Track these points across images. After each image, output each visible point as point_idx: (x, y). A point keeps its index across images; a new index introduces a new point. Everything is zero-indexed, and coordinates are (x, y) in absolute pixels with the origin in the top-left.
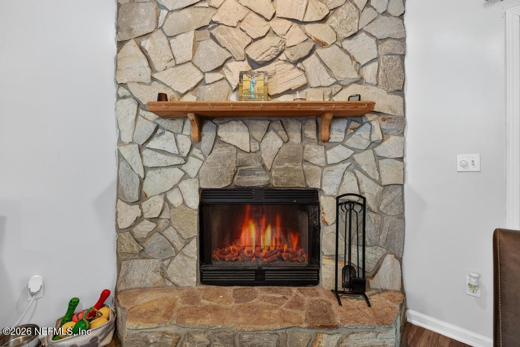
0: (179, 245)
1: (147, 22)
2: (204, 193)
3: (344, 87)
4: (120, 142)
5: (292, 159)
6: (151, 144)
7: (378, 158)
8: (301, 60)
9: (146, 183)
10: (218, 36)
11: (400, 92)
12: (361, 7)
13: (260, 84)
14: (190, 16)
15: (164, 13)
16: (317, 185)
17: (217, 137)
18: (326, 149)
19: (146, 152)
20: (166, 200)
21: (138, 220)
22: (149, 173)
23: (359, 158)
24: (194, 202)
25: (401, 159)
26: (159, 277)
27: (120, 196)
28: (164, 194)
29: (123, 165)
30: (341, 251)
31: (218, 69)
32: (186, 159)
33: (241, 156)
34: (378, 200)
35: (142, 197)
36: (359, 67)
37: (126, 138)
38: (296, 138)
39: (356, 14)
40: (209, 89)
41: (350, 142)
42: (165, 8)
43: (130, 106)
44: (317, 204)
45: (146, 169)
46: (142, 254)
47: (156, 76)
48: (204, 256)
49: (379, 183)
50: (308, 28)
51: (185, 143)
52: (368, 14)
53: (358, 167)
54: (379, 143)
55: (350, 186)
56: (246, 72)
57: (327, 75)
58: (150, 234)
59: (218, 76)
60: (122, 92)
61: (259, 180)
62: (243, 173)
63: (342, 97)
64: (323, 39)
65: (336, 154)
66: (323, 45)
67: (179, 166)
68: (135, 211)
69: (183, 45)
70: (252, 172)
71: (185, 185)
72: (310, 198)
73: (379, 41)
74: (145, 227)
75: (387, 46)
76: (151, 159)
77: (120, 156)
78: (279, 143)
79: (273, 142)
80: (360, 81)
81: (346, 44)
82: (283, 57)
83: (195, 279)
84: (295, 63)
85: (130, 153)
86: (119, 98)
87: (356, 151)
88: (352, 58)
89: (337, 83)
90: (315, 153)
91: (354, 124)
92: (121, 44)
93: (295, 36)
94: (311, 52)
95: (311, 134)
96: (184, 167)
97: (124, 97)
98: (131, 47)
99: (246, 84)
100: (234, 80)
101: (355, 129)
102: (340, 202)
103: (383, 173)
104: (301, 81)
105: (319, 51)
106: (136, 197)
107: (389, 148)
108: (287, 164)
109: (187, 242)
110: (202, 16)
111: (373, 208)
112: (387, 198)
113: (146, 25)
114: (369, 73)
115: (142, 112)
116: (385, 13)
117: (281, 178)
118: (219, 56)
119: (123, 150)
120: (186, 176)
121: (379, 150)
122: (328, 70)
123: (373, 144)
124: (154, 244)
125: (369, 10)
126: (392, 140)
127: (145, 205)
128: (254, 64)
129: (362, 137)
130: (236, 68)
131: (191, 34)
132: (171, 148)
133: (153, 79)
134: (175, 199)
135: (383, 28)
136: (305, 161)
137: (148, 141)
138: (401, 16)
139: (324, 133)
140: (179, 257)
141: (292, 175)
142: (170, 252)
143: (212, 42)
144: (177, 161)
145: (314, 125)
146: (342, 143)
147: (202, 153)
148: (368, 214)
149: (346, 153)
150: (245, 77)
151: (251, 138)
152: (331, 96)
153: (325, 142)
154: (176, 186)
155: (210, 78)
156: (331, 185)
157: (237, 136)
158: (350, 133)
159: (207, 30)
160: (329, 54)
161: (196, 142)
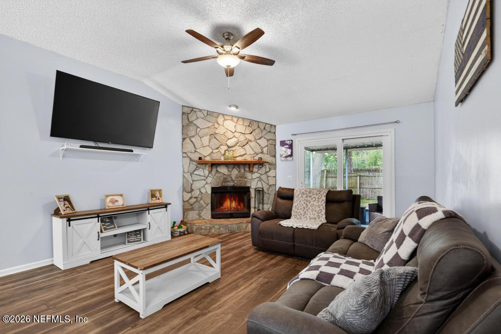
0: (205, 205)
1: (193, 132)
2: (213, 189)
3: (257, 154)
4: (184, 172)
5: (241, 177)
6: (195, 173)
7: (268, 176)
8: (244, 146)
9: (193, 186)
10: (217, 137)
11: (275, 156)
12: (262, 129)
13: (231, 154)
14: (208, 130)
15: (199, 129)
16: (249, 185)
17: (217, 170)
18: (252, 174)
19: (193, 175)
20: (200, 191)
21: (191, 198)
22: (194, 182)
23: (262, 177)
24: (210, 192)
25: (275, 177)
26: (198, 216)
27: (184, 190)
28: (199, 189)
29: (185, 179)
30: (256, 206)
31: (217, 148)
32: (207, 177)
33: (225, 176)
34: (268, 190)
35: (192, 190)
36: (262, 148)
37: (186, 170)
38: (242, 171)
39: (260, 132)
40: (215, 155)
41: (259, 172)
42: (199, 128)
43: (188, 160)
44: (250, 192)
45: (193, 181)
46: (192, 209)
47: (197, 150)
48: (212, 209)
49: (268, 184)
50: (246, 135)
51: (207, 172)
52: (265, 132)
53: (262, 179)
54: (268, 172)
55: (260, 185)
56: (227, 150)
57: (252, 151)
58: (194, 203)
59: (217, 150)
60: (185, 155)
61: (231, 184)
62: (225, 182)
63: (257, 158)
64: (251, 139)
65: (255, 175)
66: (251, 141)
67: (204, 180)
68: (189, 195)
69: (206, 140)
70: (228, 181)
71: (206, 186)
72: (247, 189)
73: (268, 140)
74: (193, 200)
75: (271, 142)
76: (195, 178)
77: (184, 177)
78: (237, 172)
79: (235, 172)
80: (262, 153)
81: (258, 141)
82: (238, 145)
83: (210, 217)
84: (242, 147)
85: (187, 176)
86: (183, 157)
87: (261, 174)
88: (260, 145)
89: (255, 153)
90: (249, 175)
91: (260, 166)
92: (184, 139)
93: (242, 138)
94: (247, 143)
95: (247, 169)
96: (206, 180)
97: (185, 157)
98: (187, 140)
99: (227, 154)
100: (223, 152)
101: (261, 168)
102: (256, 190)
103: (270, 181)
104: (244, 152)
105: (249, 143)
106: (190, 191)
107: (271, 173)
108: (239, 179)
109: (207, 205)
110: (212, 131)
111: (267, 192)
112: (271, 189)
113: (193, 133)
114: (265, 150)
115: (192, 162)
116: (270, 132)
117: (237, 183)
118: (217, 144)
119: (185, 175)
120: (207, 183)
121: (268, 174)
122: (252, 149)
123: (266, 172)
124: (196, 206)
125: (265, 130)
126: (272, 171)
127: (193, 193)
128: (229, 147)
129: (263, 170)
130: (224, 148)
131: (208, 137)
132: (202, 174)
133: (196, 151)
134: (203, 191)
135: (269, 136)
136: (245, 178)
137: (194, 171)
138: (275, 133)
139: (251, 169)
140: (205, 209)
141: (241, 182)
142: (201, 209)
143: (215, 139)
144: (204, 178)
145: (248, 167)
146: (257, 172)
147: (212, 175)
148: (265, 194)
149: (258, 175)
150: (226, 152)
151: (228, 170)
152: (253, 157)
153: (252, 172)
154: (204, 186)
155: (214, 151)
156: (254, 185)
157: (223, 170)
158: (259, 169)
159: (213, 135)
160: (252, 144)
161: (210, 172)
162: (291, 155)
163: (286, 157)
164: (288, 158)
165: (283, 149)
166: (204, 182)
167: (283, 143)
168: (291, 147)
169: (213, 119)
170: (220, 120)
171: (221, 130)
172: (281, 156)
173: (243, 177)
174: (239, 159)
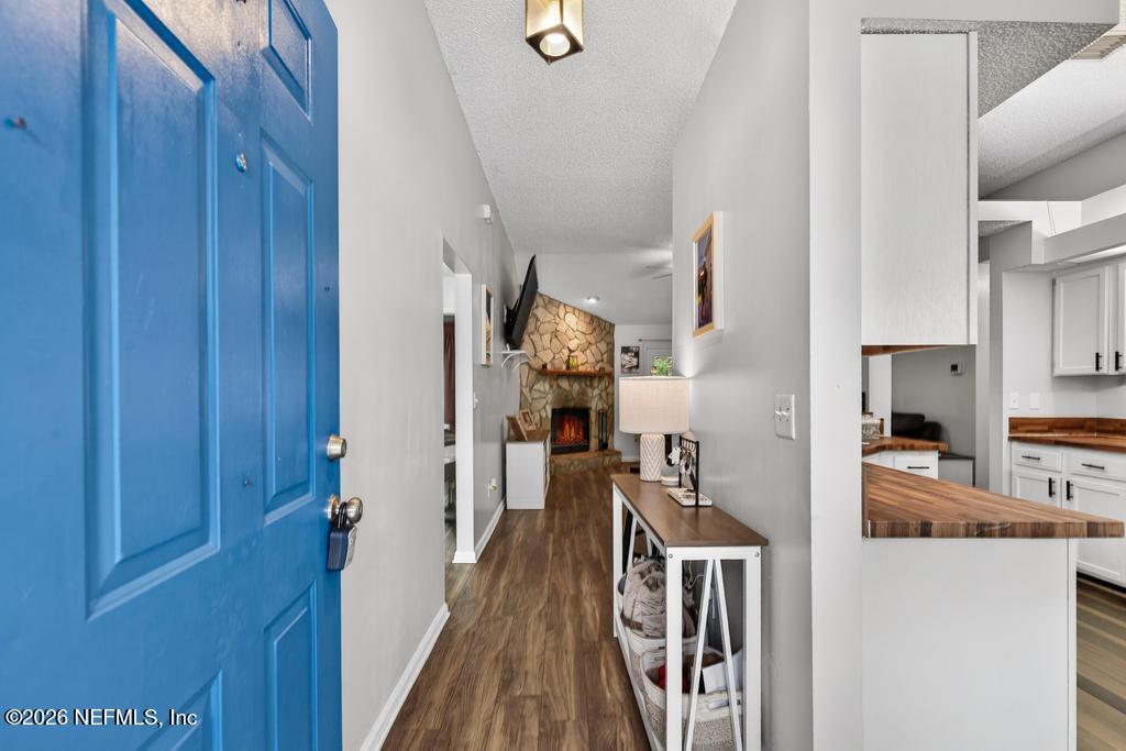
1: (533, 327)
2: (553, 411)
3: (598, 363)
4: (521, 385)
5: (582, 395)
6: (534, 387)
7: (608, 394)
8: (585, 351)
9: (532, 407)
10: (559, 337)
11: (613, 366)
12: (602, 329)
13: (574, 361)
14: (548, 326)
15: (538, 323)
16: (590, 406)
17: (558, 384)
18: (593, 390)
19: (532, 391)
20: (540, 414)
22: (534, 401)
23: (602, 394)
24: (550, 415)
28: (539, 411)
29: (523, 397)
30: (597, 435)
31: (559, 352)
32: (547, 394)
33: (566, 393)
34: (607, 412)
36: (602, 355)
37: (524, 384)
38: (583, 385)
39: (601, 332)
40: (556, 362)
41: (600, 387)
42: (539, 321)
43: (526, 368)
44: (590, 414)
45: (533, 399)
47: (538, 354)
48: (553, 440)
49: (607, 405)
50: (587, 336)
51: (547, 387)
52: (604, 333)
53: (601, 397)
56: (569, 356)
57: (593, 358)
59: (559, 356)
61: (572, 404)
62: (566, 401)
63: (597, 368)
64: (591, 342)
65: (596, 392)
66: (592, 344)
69: (547, 337)
70: (569, 400)
71: (547, 407)
72: (587, 411)
73: (607, 344)
75: (609, 346)
76: (536, 395)
77: (522, 393)
78: (578, 387)
79: (576, 387)
80: (602, 361)
81: (598, 344)
82: (579, 348)
83: (550, 451)
84: (583, 352)
85: (526, 391)
87: (601, 391)
88: (600, 351)
89: (596, 361)
90: (589, 391)
91: (601, 379)
93: (583, 339)
94: (588, 347)
95: (588, 383)
96: (546, 398)
99: (570, 362)
100: (564, 358)
103: (609, 401)
104: (586, 360)
105: (590, 347)
107: (611, 390)
108: (580, 397)
110: (552, 327)
114: (605, 357)
115: (531, 372)
116: (609, 333)
117: (578, 403)
118: (559, 346)
119: (523, 390)
120: (547, 403)
121: (608, 390)
122: (593, 356)
123: (607, 388)
125: (604, 330)
126: (611, 386)
128: (571, 351)
129: (603, 385)
130: (565, 352)
131: (549, 335)
132: (542, 389)
133: (536, 355)
134: (544, 415)
135: (608, 339)
136: (586, 395)
137: (534, 384)
138: (613, 335)
139: (592, 383)
141: (581, 401)
143: (556, 339)
144: (544, 395)
145: (589, 380)
146: (597, 388)
147: (553, 391)
149: (598, 391)
150: (569, 358)
151: (570, 385)
152: (594, 367)
153: (591, 386)
154: (544, 407)
155: (556, 357)
156: (595, 405)
157: (564, 384)
158: (600, 382)
159: (555, 334)
160: (593, 348)
161: (551, 387)
162: (637, 367)
163: (630, 368)
164: (634, 370)
165: (627, 357)
166: (545, 401)
167: (625, 350)
168: (637, 355)
169: (554, 310)
170: (562, 312)
171: (562, 327)
172: (623, 366)
173: (583, 393)
174: (581, 369)
